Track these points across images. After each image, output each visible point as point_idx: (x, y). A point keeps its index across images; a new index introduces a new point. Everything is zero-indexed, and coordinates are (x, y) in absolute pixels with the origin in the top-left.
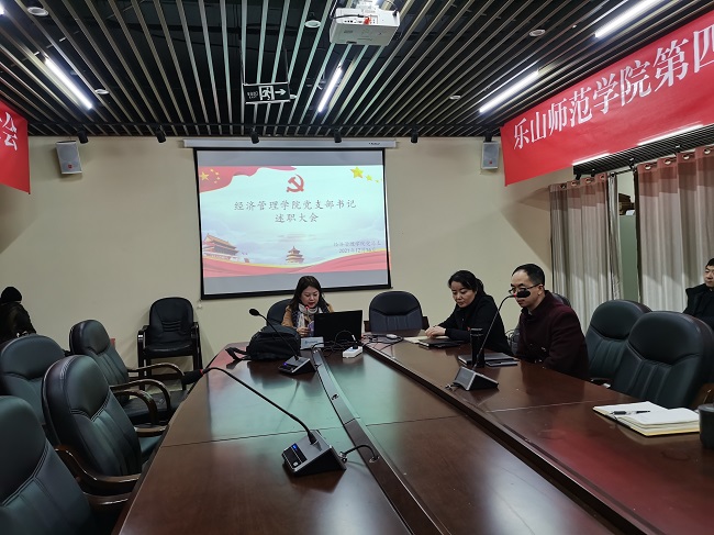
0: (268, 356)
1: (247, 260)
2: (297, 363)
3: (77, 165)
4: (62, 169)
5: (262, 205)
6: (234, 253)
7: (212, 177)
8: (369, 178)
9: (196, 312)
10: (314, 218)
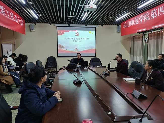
0: (71, 68)
1: (66, 50)
2: (76, 69)
3: (34, 29)
4: (31, 30)
5: (70, 38)
6: (64, 48)
7: (60, 32)
8: (92, 33)
9: (56, 59)
10: (80, 41)
